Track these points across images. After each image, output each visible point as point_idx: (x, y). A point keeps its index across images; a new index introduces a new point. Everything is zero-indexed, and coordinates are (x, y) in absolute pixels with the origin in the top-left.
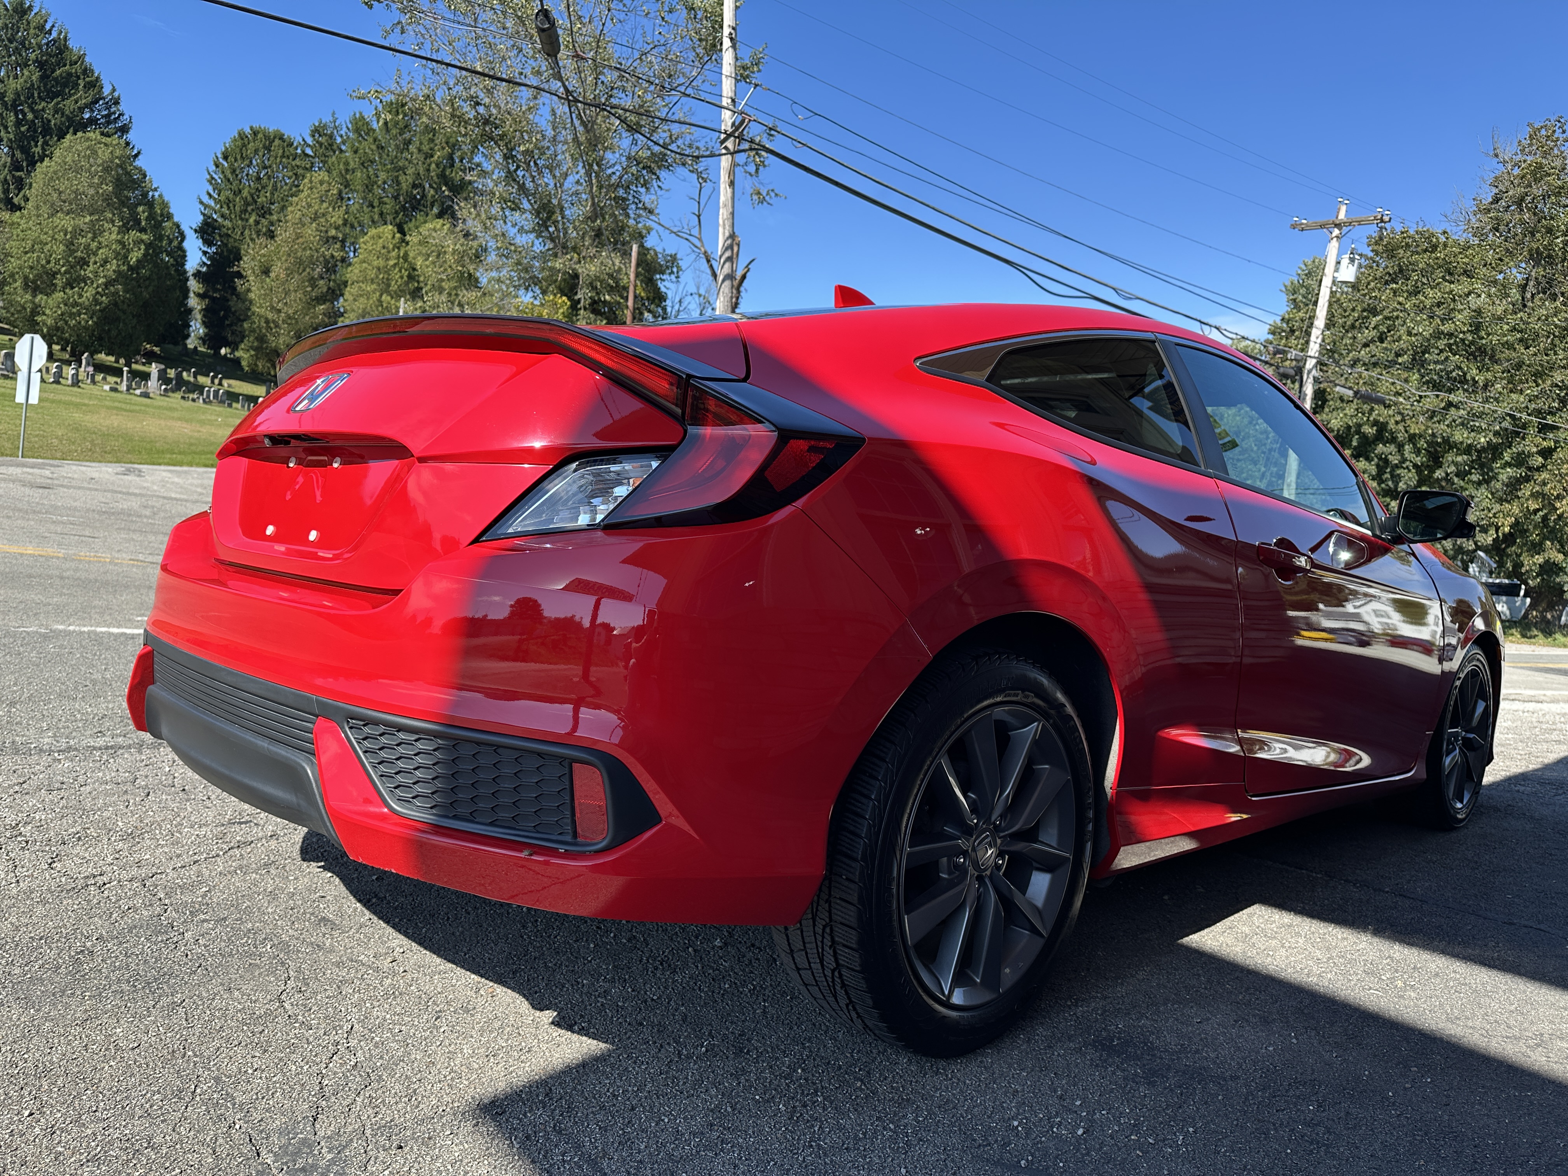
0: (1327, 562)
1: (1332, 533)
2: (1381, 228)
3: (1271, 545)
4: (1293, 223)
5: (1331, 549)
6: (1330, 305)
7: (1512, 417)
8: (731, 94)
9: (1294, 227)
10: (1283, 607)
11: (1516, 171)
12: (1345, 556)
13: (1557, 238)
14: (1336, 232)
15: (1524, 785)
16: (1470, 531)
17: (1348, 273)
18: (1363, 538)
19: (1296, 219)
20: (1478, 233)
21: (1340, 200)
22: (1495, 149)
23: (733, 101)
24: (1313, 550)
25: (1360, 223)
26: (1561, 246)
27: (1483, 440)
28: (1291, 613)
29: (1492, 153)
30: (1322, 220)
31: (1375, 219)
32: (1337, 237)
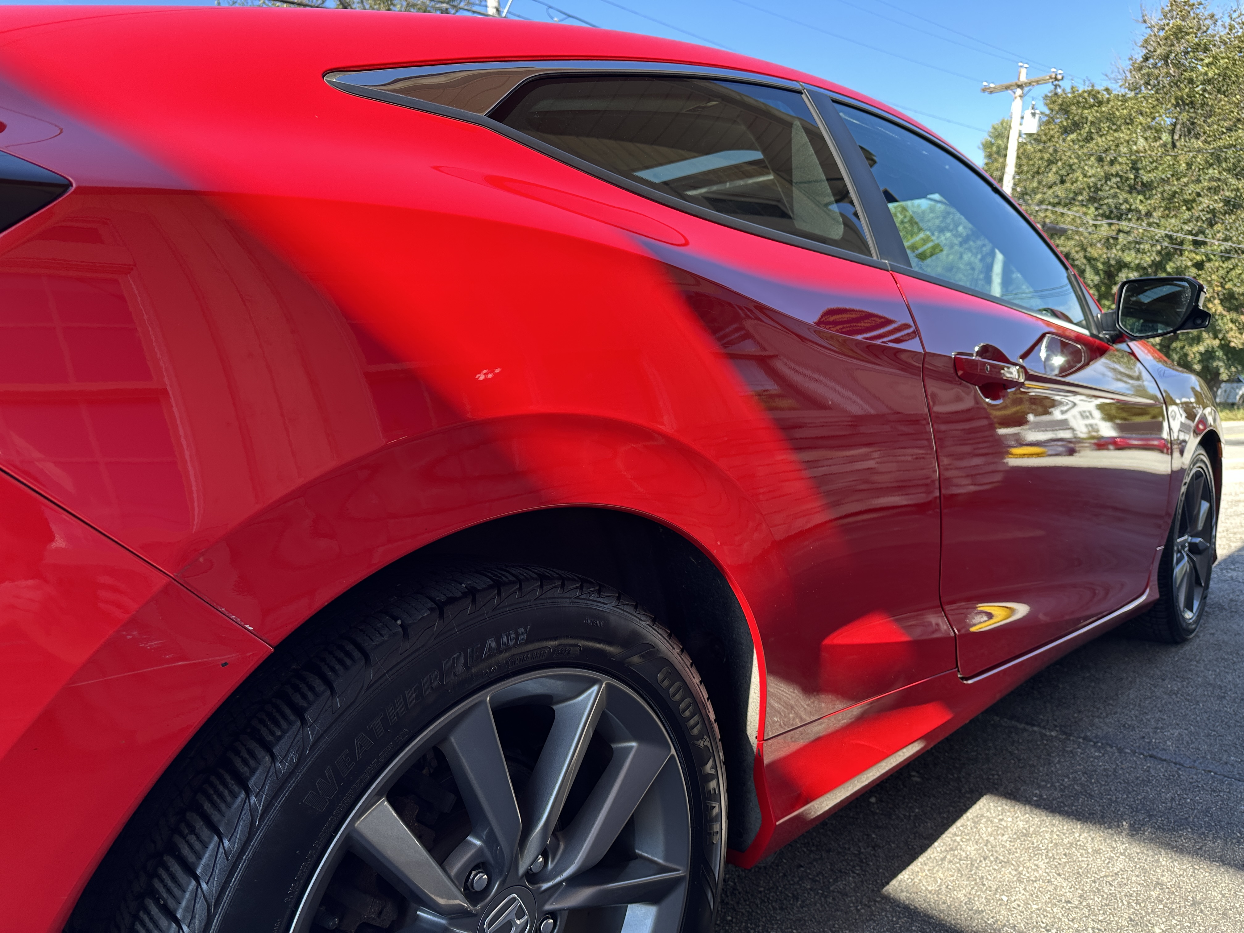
0: (1040, 373)
1: (1043, 336)
2: (1056, 86)
3: (972, 355)
4: (983, 87)
5: (1043, 354)
6: (1018, 157)
7: (1170, 237)
8: (496, 4)
9: (984, 90)
10: (992, 427)
11: (1162, 34)
12: (1058, 361)
13: (1197, 86)
14: (1019, 91)
15: (1234, 570)
16: (1204, 320)
17: (1032, 126)
18: (1079, 338)
19: (985, 84)
20: (1135, 88)
21: (1020, 64)
22: (1143, 16)
23: (498, 10)
24: (1024, 356)
25: (1038, 82)
26: (1201, 92)
27: (1148, 259)
28: (1002, 431)
29: (1141, 19)
30: (1007, 83)
31: (1051, 78)
32: (1020, 96)
